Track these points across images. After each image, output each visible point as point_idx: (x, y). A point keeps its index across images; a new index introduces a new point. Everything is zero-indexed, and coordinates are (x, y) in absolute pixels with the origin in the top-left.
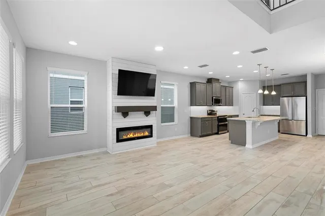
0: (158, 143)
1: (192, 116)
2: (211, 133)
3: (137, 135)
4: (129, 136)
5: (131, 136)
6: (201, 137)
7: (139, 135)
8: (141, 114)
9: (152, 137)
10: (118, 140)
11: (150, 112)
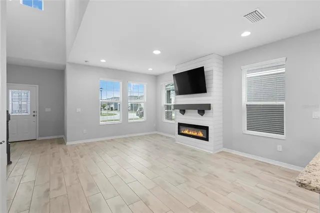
3: (191, 133)
9: (208, 141)
10: (179, 133)
11: (204, 110)
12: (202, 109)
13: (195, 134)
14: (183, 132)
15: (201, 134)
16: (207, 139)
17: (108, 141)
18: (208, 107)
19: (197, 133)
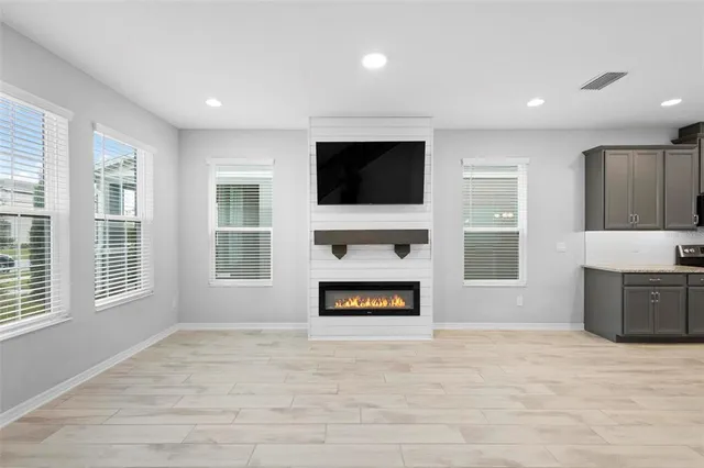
0: (436, 333)
1: (589, 264)
2: (680, 331)
3: (368, 304)
4: (347, 304)
5: (354, 304)
6: (620, 340)
7: (375, 305)
8: (387, 251)
9: (419, 314)
10: (324, 311)
11: (409, 246)
12: (403, 243)
13: (384, 304)
14: (338, 306)
15: (398, 303)
16: (414, 311)
18: (421, 236)
19: (389, 302)
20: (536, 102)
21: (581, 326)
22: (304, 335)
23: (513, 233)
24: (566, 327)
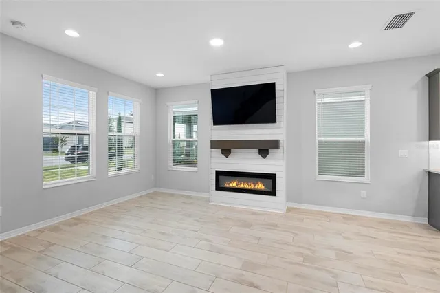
3: (242, 186)
4: (231, 185)
5: (234, 185)
7: (246, 186)
8: (254, 153)
9: (275, 195)
10: (218, 188)
11: (268, 150)
12: (265, 148)
13: (251, 187)
14: (226, 185)
15: (260, 186)
16: (273, 193)
17: (65, 223)
18: (275, 144)
19: (255, 185)
20: (355, 45)
21: (426, 221)
22: (208, 200)
23: (359, 142)
24: (409, 219)
